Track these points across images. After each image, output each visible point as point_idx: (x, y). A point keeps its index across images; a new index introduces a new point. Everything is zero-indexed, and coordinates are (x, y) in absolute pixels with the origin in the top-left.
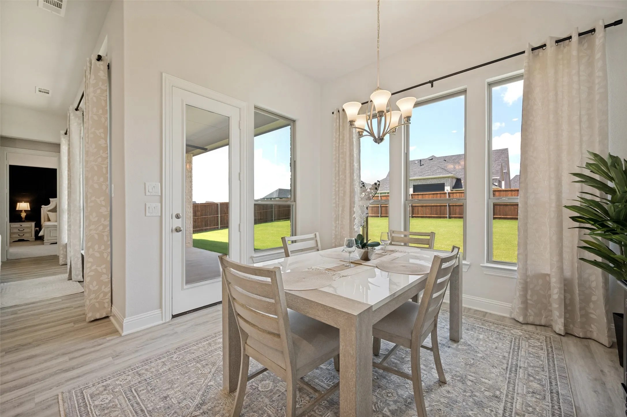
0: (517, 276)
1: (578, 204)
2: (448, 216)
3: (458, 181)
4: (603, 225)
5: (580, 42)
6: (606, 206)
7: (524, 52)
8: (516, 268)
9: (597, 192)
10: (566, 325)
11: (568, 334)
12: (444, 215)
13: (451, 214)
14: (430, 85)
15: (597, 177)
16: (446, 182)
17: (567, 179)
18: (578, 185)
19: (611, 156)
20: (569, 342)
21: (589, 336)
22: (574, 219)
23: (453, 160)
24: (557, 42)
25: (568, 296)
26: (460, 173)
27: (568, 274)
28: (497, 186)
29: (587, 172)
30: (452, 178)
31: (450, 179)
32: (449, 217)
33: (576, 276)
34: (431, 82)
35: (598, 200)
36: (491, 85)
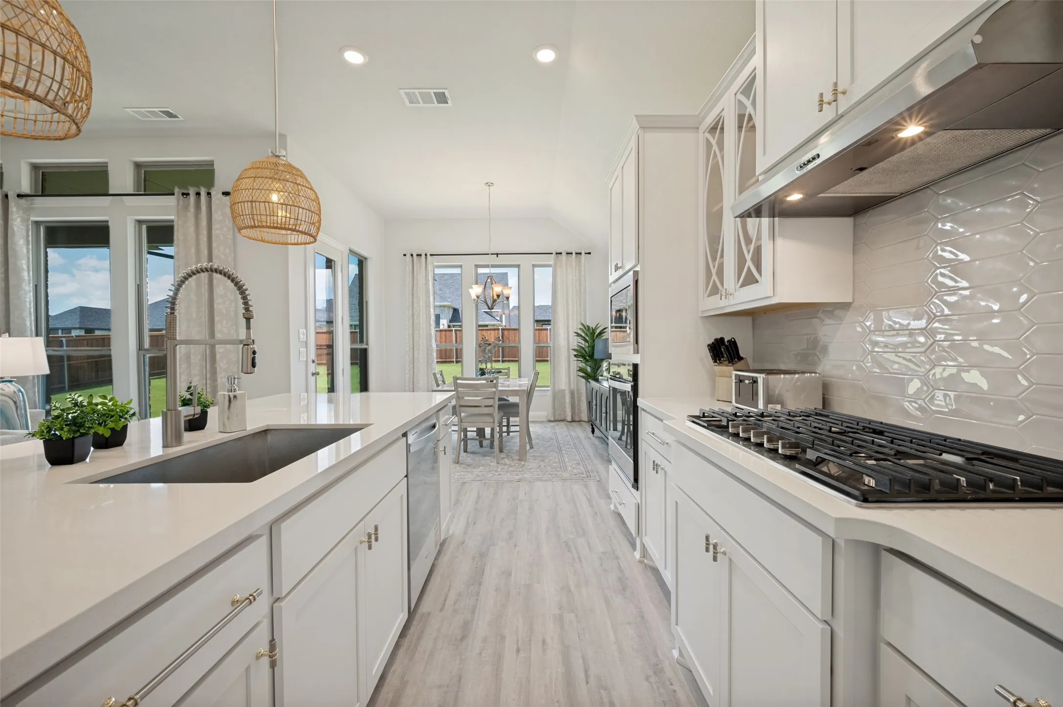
0: (550, 393)
1: (576, 348)
2: (454, 360)
3: (456, 311)
4: (585, 359)
5: (576, 257)
6: (586, 349)
7: (552, 254)
8: (549, 389)
9: (583, 342)
10: (572, 417)
11: (573, 421)
12: (451, 359)
13: (459, 357)
14: (496, 255)
15: (583, 335)
16: (442, 313)
17: (572, 334)
18: (576, 337)
19: (587, 326)
20: (574, 424)
21: (580, 419)
22: (575, 356)
23: (446, 280)
24: (567, 253)
25: (573, 400)
26: (458, 301)
27: (572, 387)
28: (499, 321)
29: (580, 332)
30: (449, 307)
31: (446, 309)
32: (456, 361)
33: (576, 388)
34: (497, 254)
35: (583, 346)
36: (534, 266)
